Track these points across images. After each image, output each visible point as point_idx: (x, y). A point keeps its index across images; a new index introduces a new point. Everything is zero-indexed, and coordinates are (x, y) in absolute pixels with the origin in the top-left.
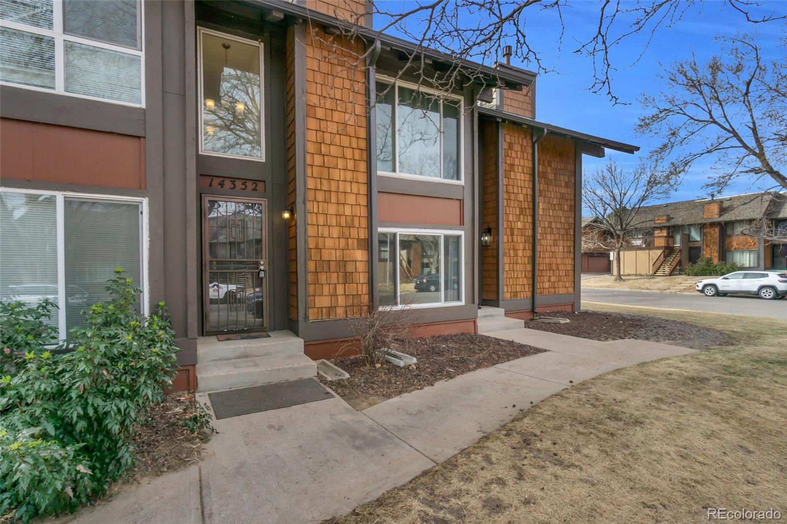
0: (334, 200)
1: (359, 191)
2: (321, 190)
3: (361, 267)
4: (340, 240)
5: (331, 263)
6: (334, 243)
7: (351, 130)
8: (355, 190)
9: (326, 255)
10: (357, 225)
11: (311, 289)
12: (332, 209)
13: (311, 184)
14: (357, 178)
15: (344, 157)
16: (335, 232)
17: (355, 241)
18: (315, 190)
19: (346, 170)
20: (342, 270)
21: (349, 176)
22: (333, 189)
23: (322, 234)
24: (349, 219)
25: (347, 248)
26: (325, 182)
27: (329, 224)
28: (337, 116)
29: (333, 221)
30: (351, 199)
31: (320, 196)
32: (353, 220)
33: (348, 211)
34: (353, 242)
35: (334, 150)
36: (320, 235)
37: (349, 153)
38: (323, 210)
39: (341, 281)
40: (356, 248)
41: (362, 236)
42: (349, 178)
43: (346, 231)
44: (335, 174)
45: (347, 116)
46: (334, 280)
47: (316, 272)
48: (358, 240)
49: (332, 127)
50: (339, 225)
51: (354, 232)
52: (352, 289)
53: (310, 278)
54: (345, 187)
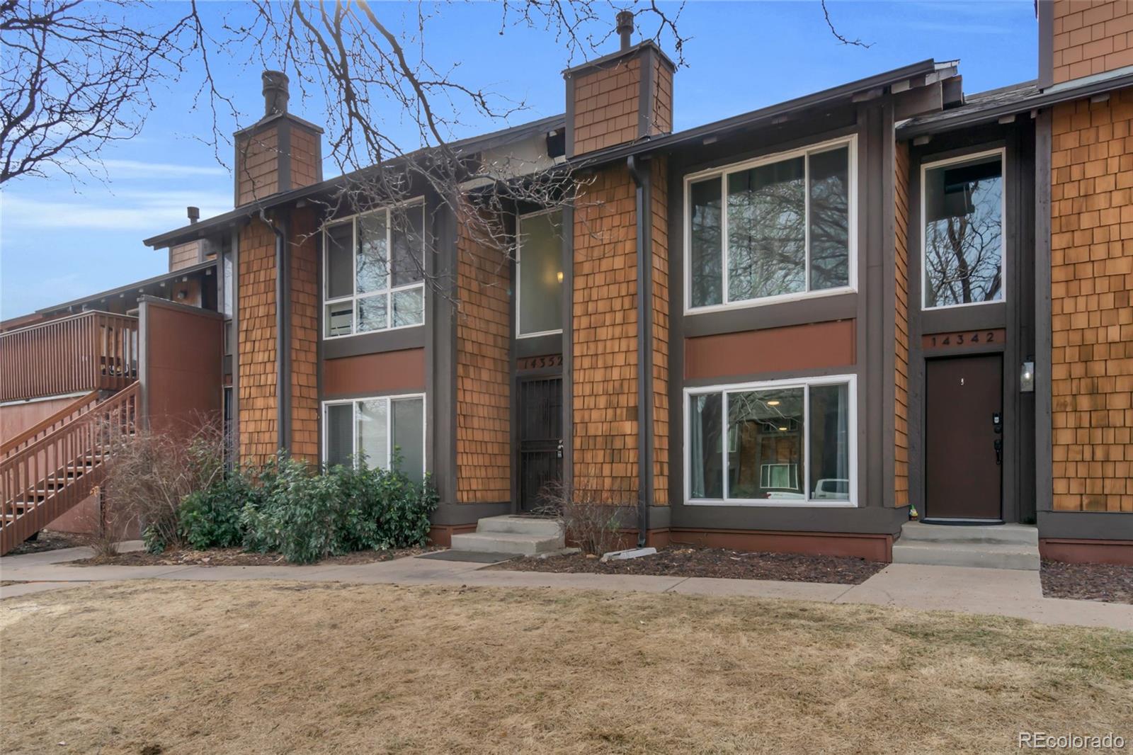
0: (600, 364)
1: (629, 346)
2: (587, 355)
3: (630, 442)
4: (608, 410)
5: (598, 438)
6: (601, 415)
7: (620, 276)
8: (624, 348)
9: (592, 432)
10: (626, 391)
11: (577, 467)
12: (599, 375)
13: (577, 352)
14: (627, 333)
15: (612, 311)
16: (602, 402)
17: (625, 410)
18: (582, 356)
19: (613, 325)
20: (609, 447)
21: (618, 330)
22: (599, 352)
23: (588, 406)
24: (617, 384)
25: (615, 419)
26: (592, 345)
27: (595, 393)
28: (605, 264)
29: (599, 389)
30: (620, 359)
31: (587, 363)
32: (622, 385)
33: (616, 374)
34: (622, 412)
35: (602, 306)
36: (586, 407)
37: (617, 304)
38: (589, 378)
39: (607, 460)
40: (624, 418)
41: (632, 404)
42: (617, 334)
43: (614, 399)
44: (603, 333)
45: (617, 259)
46: (600, 459)
47: (582, 450)
48: (628, 407)
49: (599, 279)
50: (606, 393)
51: (623, 400)
52: (619, 469)
53: (576, 456)
54: (612, 347)
